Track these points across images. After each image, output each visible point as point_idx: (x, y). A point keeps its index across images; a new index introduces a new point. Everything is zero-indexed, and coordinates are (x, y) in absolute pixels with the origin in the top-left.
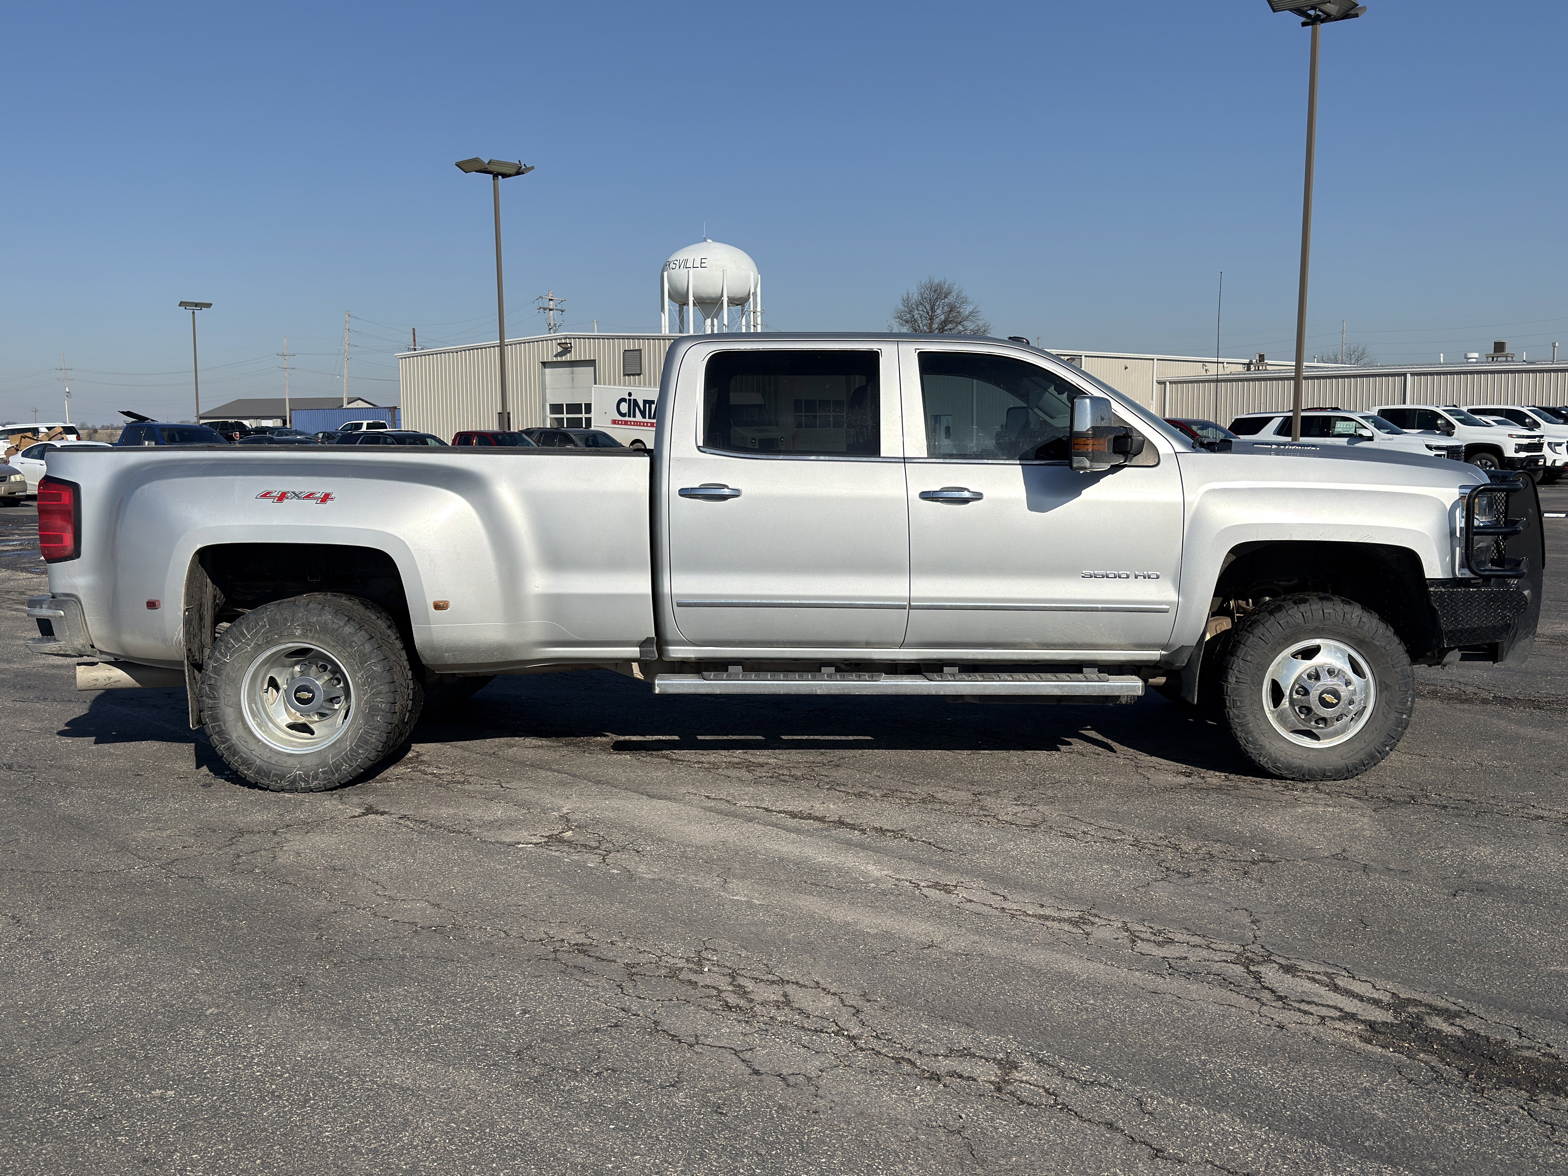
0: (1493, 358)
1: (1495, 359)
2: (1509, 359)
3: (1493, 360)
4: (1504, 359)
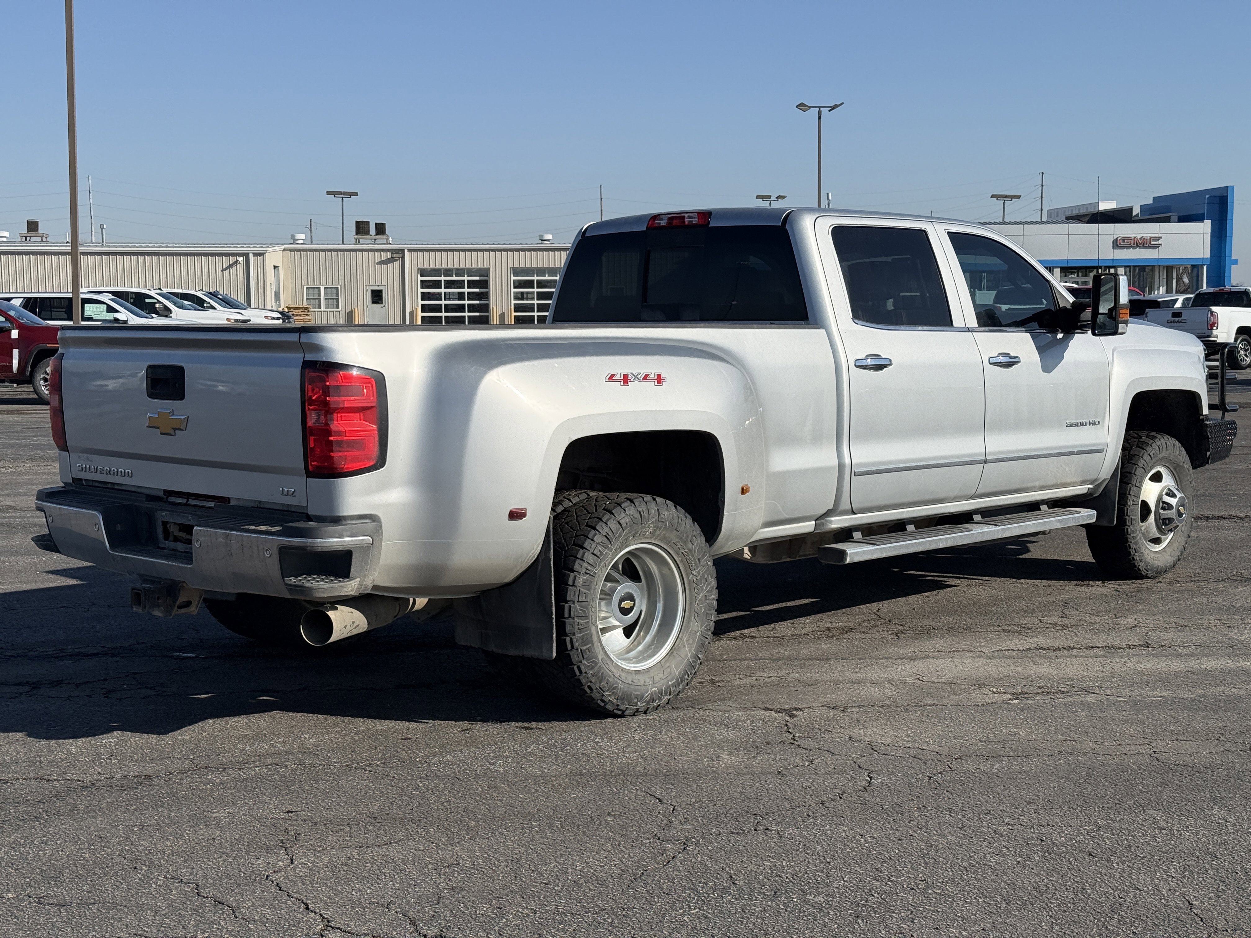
0: (26, 237)
1: (28, 239)
2: (44, 239)
3: (26, 240)
4: (40, 239)
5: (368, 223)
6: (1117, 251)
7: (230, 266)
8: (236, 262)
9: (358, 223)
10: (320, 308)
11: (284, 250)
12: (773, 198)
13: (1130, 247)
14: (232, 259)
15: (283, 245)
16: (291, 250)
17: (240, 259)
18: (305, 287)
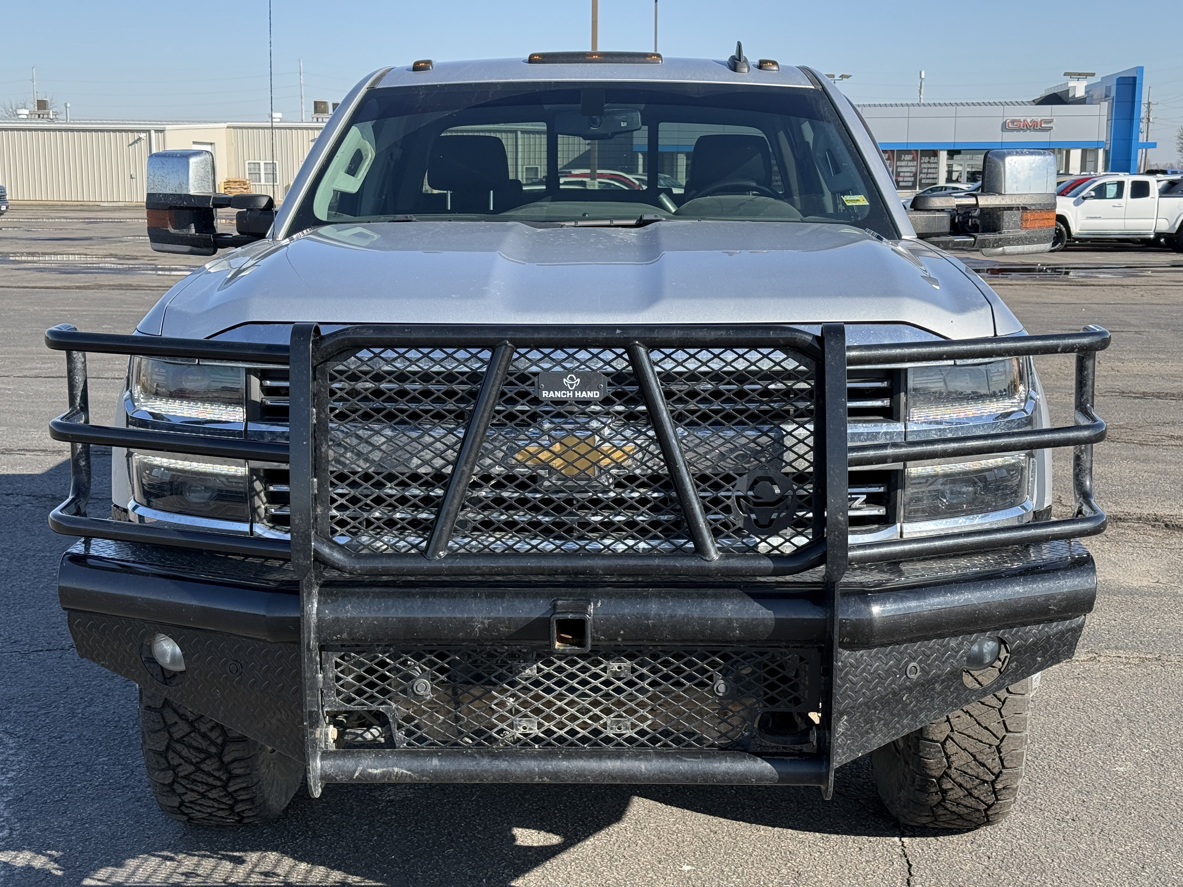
5: (325, 103)
6: (1006, 134)
7: (135, 142)
8: (140, 139)
9: (316, 103)
10: (260, 181)
11: (228, 127)
12: (837, 77)
13: (1019, 130)
14: (137, 136)
15: (225, 122)
16: (234, 128)
17: (143, 135)
18: (247, 162)
